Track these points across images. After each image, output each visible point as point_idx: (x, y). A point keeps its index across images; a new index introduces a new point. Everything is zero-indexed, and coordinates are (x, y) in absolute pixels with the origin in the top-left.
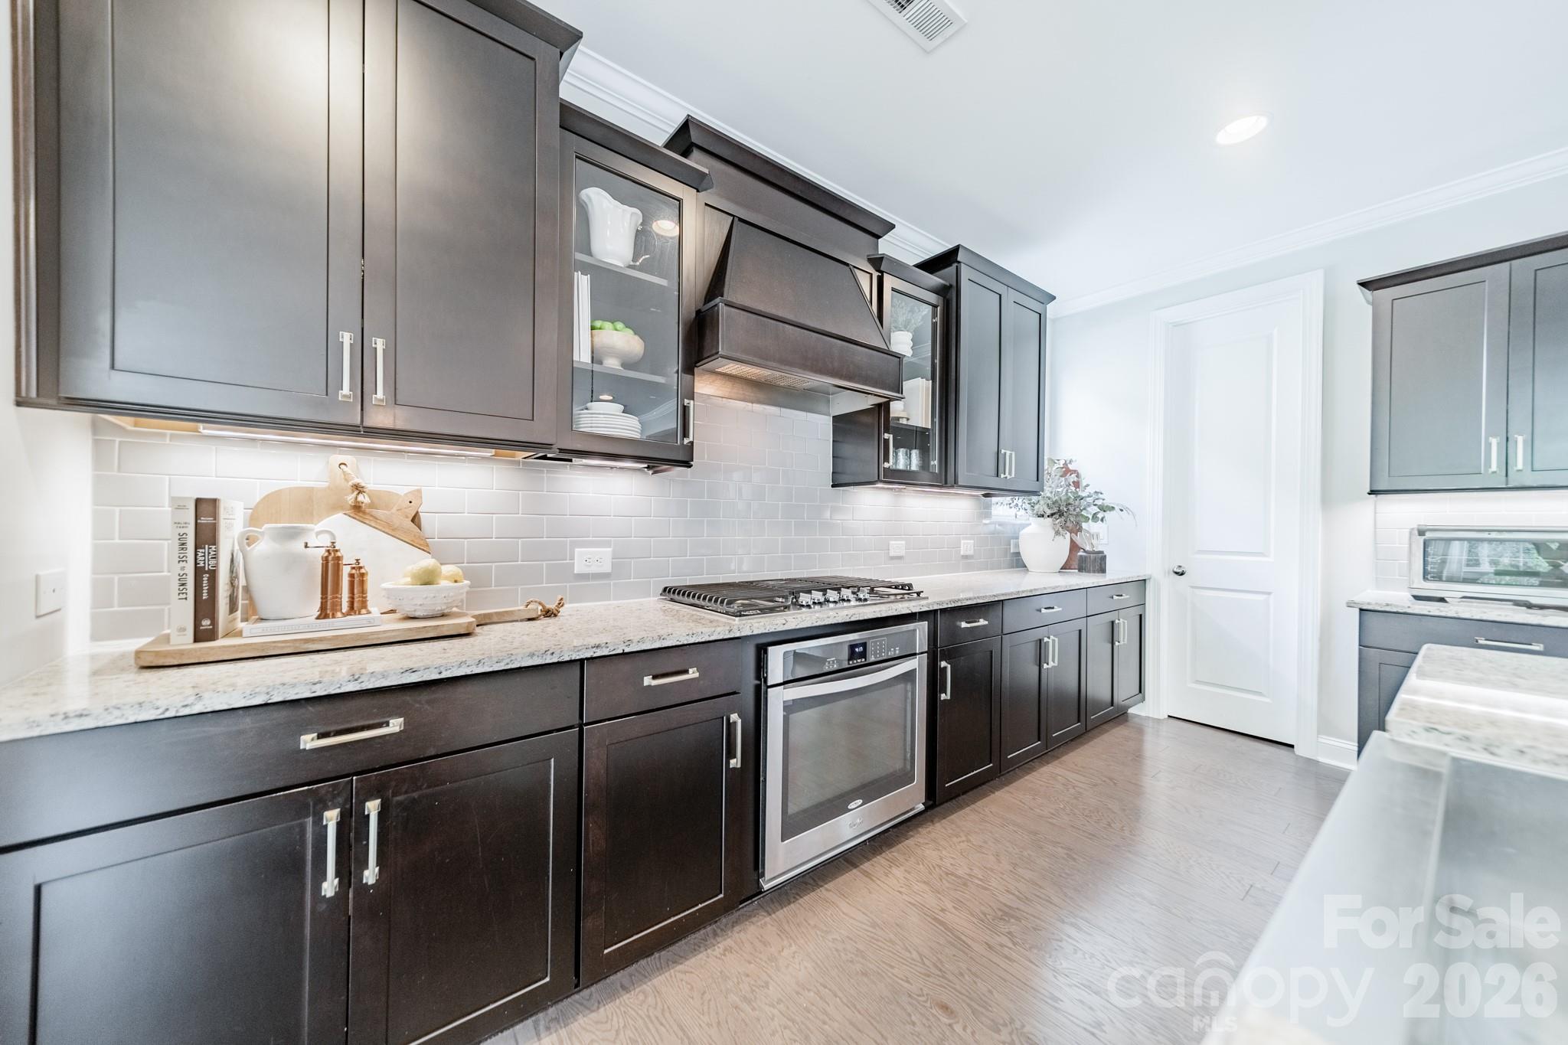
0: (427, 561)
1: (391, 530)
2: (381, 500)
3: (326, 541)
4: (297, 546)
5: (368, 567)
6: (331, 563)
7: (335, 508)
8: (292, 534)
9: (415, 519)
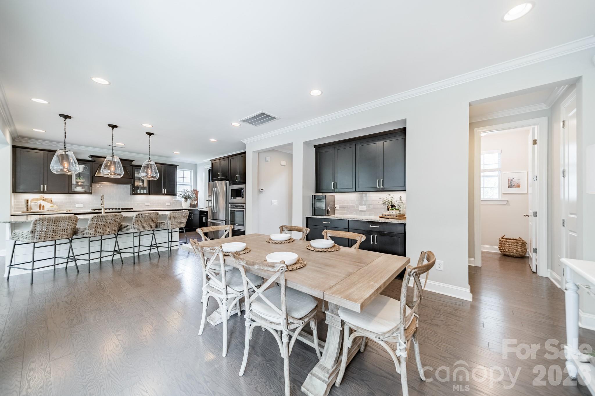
0: (52, 205)
1: (48, 202)
2: (46, 199)
3: (40, 203)
4: (36, 204)
5: (44, 206)
6: (40, 205)
7: (41, 200)
8: (36, 202)
9: (51, 201)
